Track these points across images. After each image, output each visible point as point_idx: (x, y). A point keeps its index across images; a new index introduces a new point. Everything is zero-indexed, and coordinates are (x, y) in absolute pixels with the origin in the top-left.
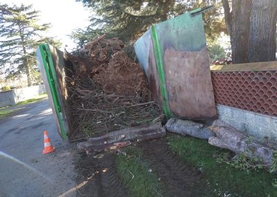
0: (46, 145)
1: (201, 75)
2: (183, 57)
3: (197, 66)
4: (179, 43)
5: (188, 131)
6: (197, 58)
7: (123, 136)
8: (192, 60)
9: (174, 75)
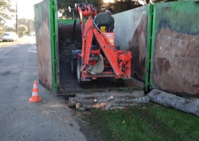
0: (34, 94)
1: (192, 57)
2: (178, 37)
3: (190, 48)
4: (176, 24)
5: (173, 104)
6: (191, 41)
7: (112, 97)
8: (186, 42)
9: (164, 52)
